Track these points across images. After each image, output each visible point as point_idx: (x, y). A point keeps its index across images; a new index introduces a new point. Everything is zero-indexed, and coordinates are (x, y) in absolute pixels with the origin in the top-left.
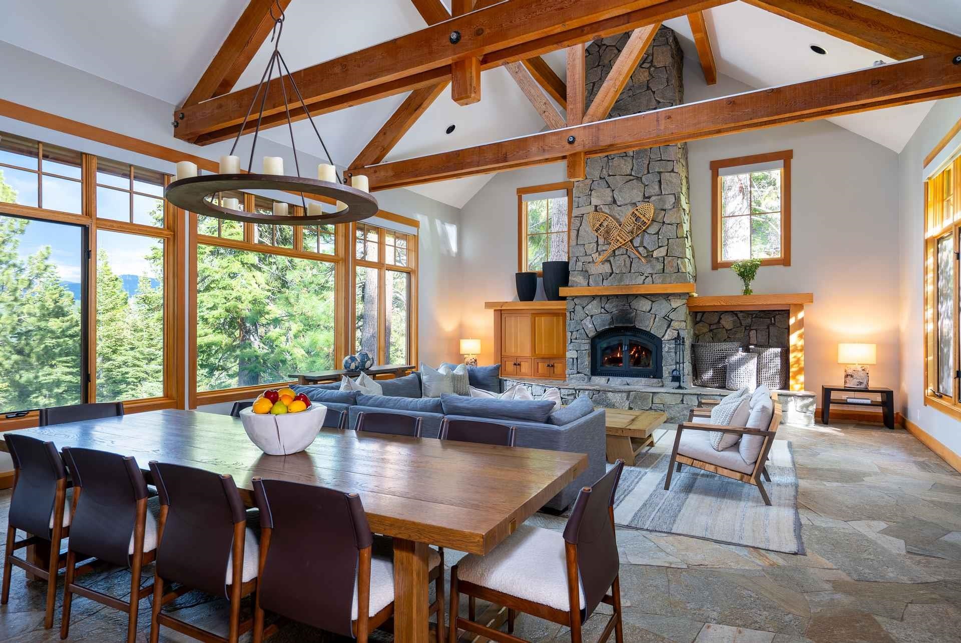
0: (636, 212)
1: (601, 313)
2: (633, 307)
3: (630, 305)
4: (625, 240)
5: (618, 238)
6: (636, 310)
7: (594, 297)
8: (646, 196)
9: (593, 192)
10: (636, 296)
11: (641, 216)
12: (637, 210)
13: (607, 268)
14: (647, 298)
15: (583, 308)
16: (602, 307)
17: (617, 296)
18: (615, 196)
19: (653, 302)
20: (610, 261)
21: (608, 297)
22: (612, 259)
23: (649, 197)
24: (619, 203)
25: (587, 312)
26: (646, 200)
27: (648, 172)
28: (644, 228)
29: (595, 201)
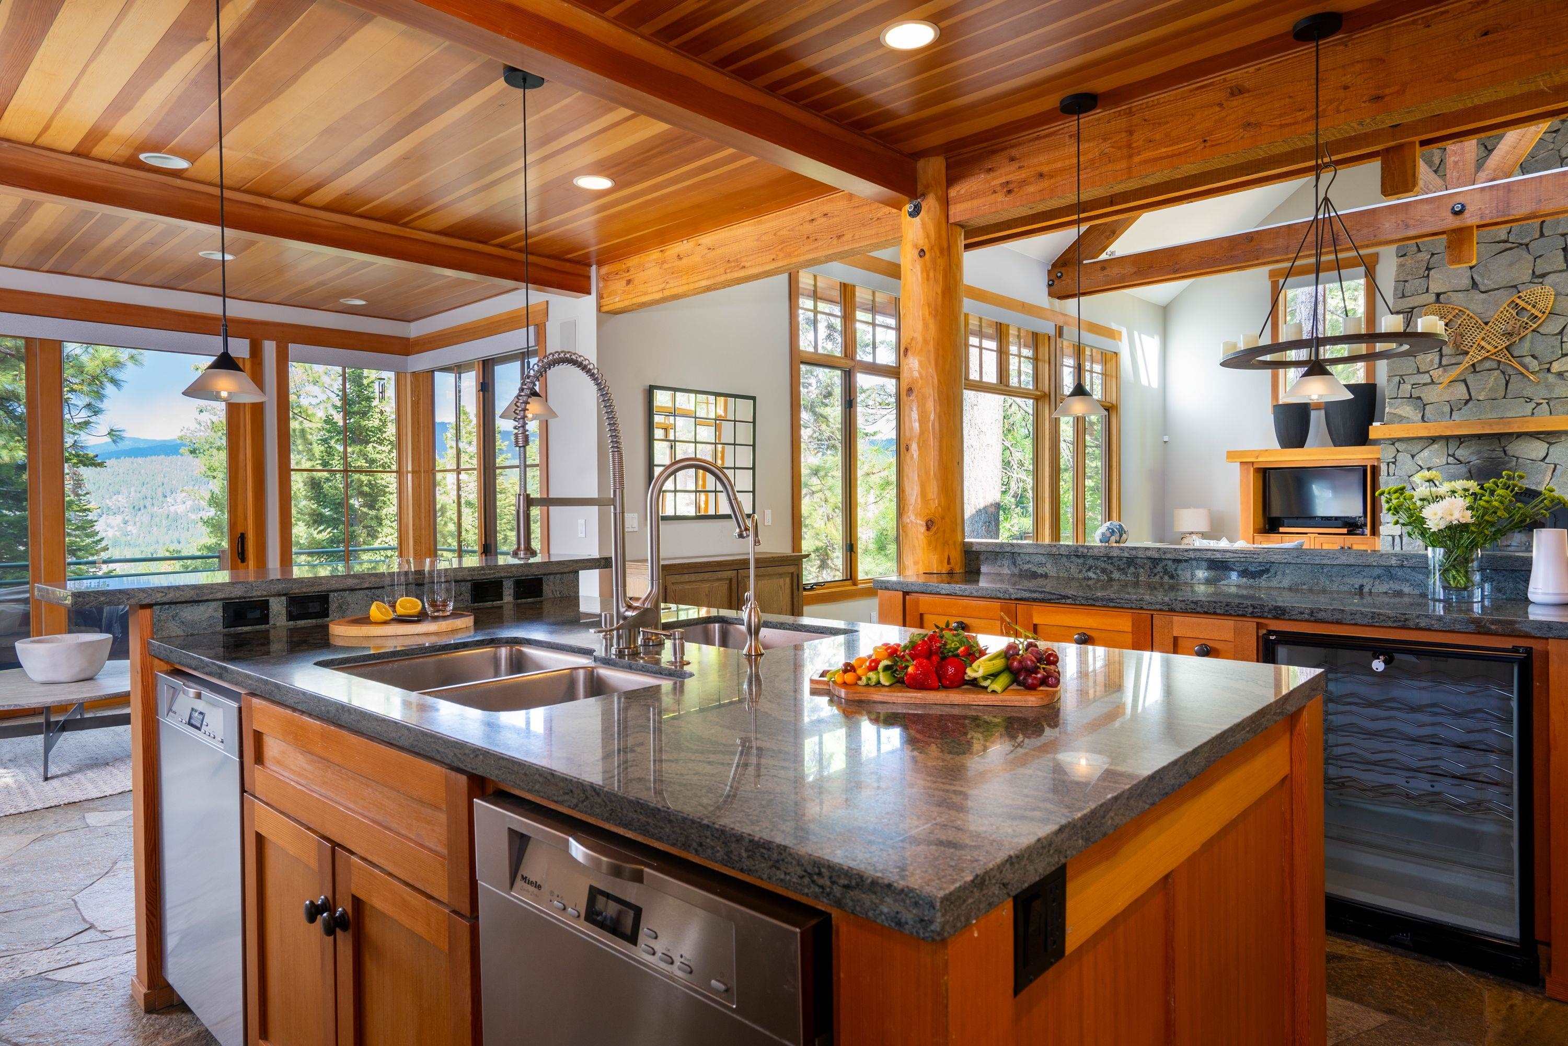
0: (1518, 301)
1: (1448, 464)
2: (1510, 453)
3: (1505, 452)
4: (1496, 347)
5: (1483, 343)
6: (1518, 458)
7: (1433, 440)
8: (1537, 273)
9: (1432, 272)
10: (1519, 435)
11: (1529, 307)
12: (1519, 297)
13: (1460, 392)
14: (1538, 438)
15: (1413, 456)
16: (1449, 455)
17: (1479, 437)
18: (1475, 277)
19: (1550, 444)
20: (1465, 381)
21: (1461, 440)
22: (1471, 379)
23: (1543, 276)
24: (1483, 288)
25: (1420, 463)
26: (1536, 281)
27: (1542, 235)
28: (1535, 326)
29: (1435, 287)
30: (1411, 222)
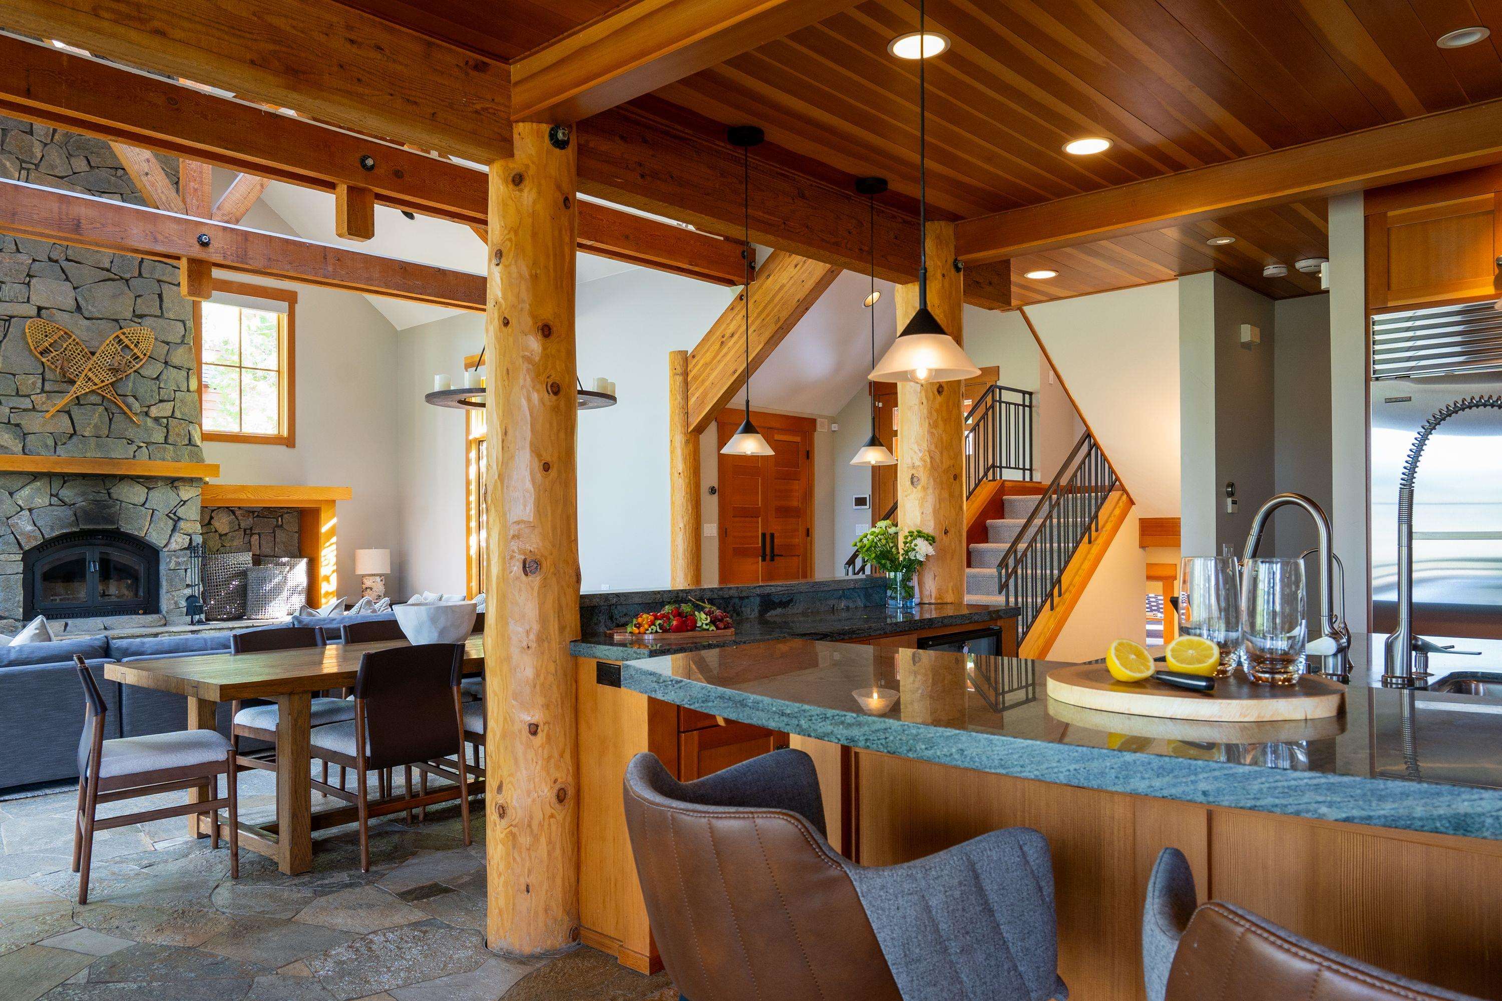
0: (122, 337)
1: (51, 505)
2: (115, 496)
3: (109, 494)
4: (103, 381)
5: (90, 375)
6: (121, 502)
7: (35, 476)
8: (137, 313)
9: (34, 281)
10: (122, 478)
11: (132, 346)
12: (124, 334)
13: (64, 423)
14: (138, 482)
15: (11, 494)
16: (51, 495)
17: (84, 476)
18: (79, 299)
19: (149, 489)
20: (69, 413)
21: (65, 478)
22: (76, 411)
23: (141, 316)
24: (87, 314)
25: (20, 503)
26: (136, 320)
27: (140, 275)
28: (138, 366)
29: (38, 299)
30: (160, 237)
